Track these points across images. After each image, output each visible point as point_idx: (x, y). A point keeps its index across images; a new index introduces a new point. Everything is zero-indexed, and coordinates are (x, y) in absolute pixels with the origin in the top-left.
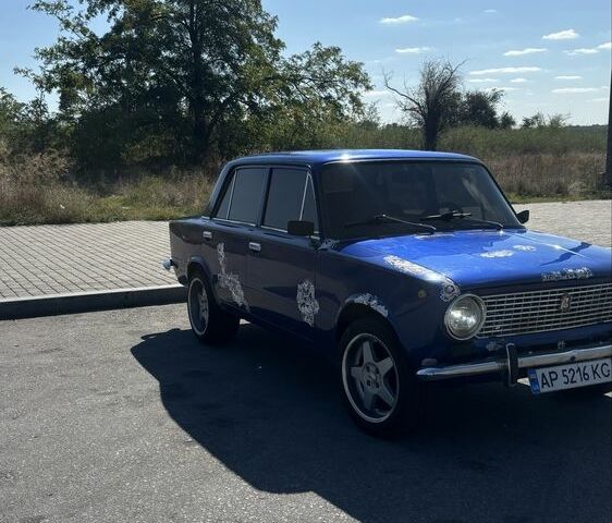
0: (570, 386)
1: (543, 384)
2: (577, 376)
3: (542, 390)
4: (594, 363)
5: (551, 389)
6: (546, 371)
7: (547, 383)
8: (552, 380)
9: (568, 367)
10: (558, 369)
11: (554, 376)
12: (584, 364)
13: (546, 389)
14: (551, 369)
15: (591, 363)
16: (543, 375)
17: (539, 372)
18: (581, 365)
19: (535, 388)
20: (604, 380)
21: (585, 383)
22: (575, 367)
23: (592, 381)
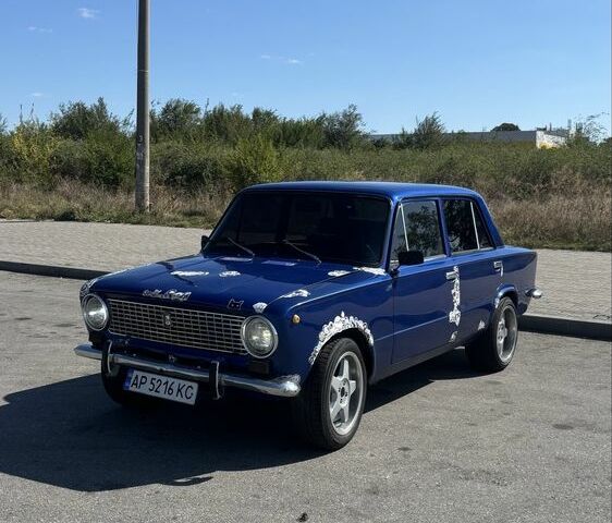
0: (153, 394)
1: (133, 384)
2: (162, 388)
3: (131, 389)
4: (182, 382)
5: (137, 390)
6: (140, 374)
7: (136, 384)
8: (141, 383)
9: (157, 377)
10: (150, 376)
11: (144, 380)
12: (173, 380)
13: (134, 389)
14: (144, 374)
15: (180, 381)
16: (137, 377)
17: (136, 372)
18: (171, 380)
19: (127, 384)
20: (184, 400)
21: (166, 396)
22: (164, 379)
23: (174, 397)
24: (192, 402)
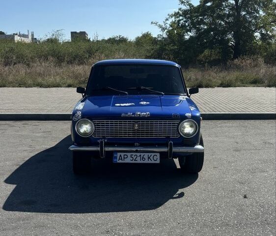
0: (133, 162)
1: (119, 159)
2: (138, 159)
3: (118, 162)
4: (150, 154)
5: (123, 162)
6: (122, 154)
7: (122, 159)
8: (124, 158)
9: (134, 154)
10: (129, 154)
11: (126, 157)
12: (144, 154)
13: (120, 161)
14: (125, 154)
15: (148, 154)
16: (121, 156)
17: (119, 154)
18: (142, 154)
19: (115, 160)
20: (153, 162)
21: (142, 162)
22: (138, 154)
23: (146, 161)
24: (158, 162)
